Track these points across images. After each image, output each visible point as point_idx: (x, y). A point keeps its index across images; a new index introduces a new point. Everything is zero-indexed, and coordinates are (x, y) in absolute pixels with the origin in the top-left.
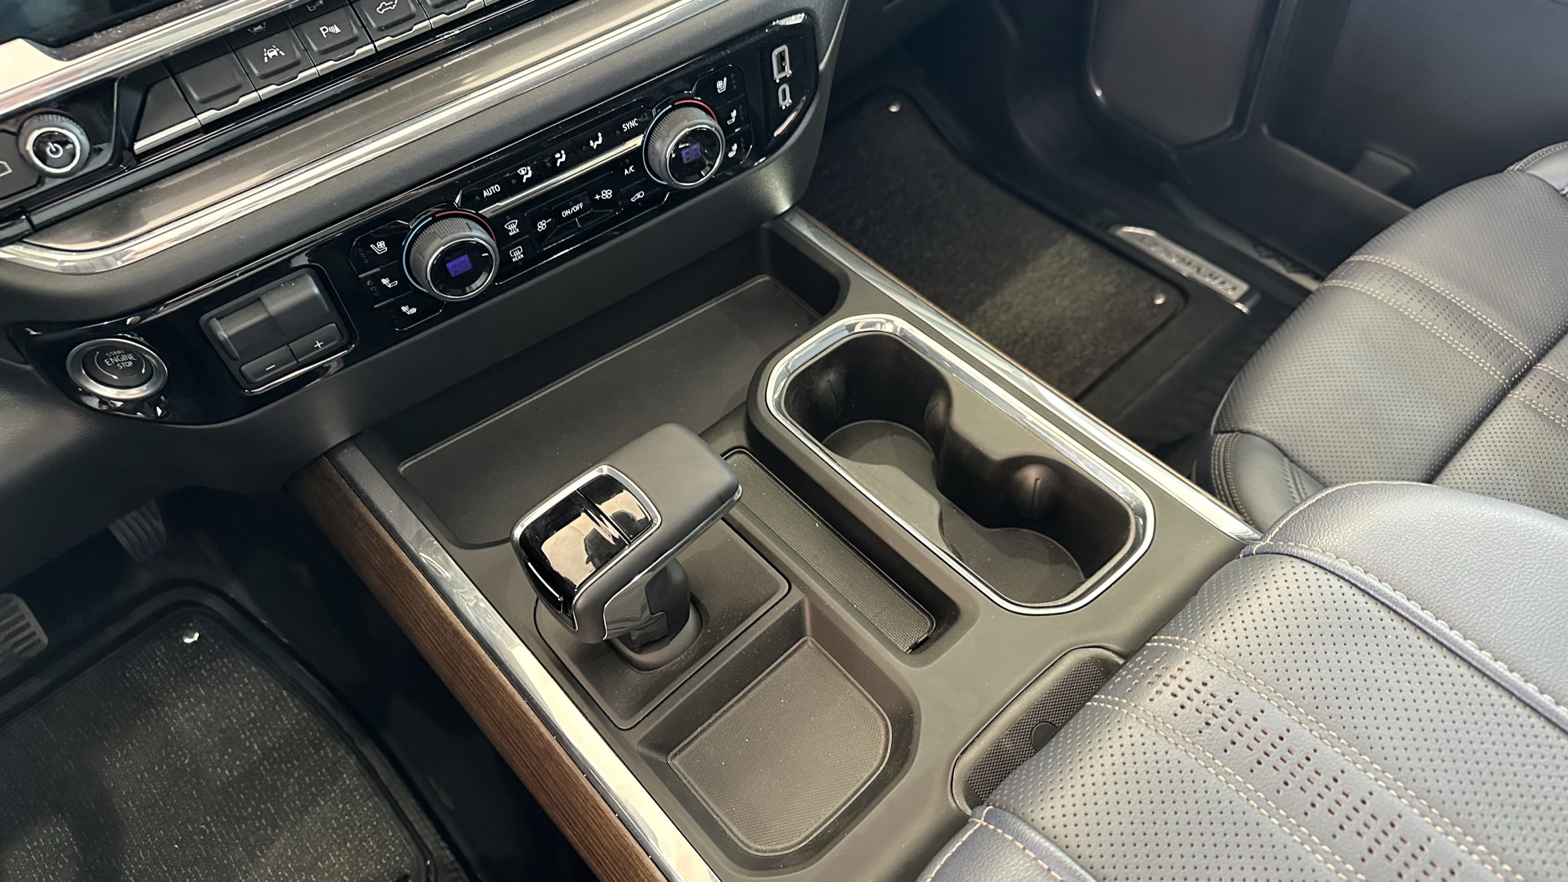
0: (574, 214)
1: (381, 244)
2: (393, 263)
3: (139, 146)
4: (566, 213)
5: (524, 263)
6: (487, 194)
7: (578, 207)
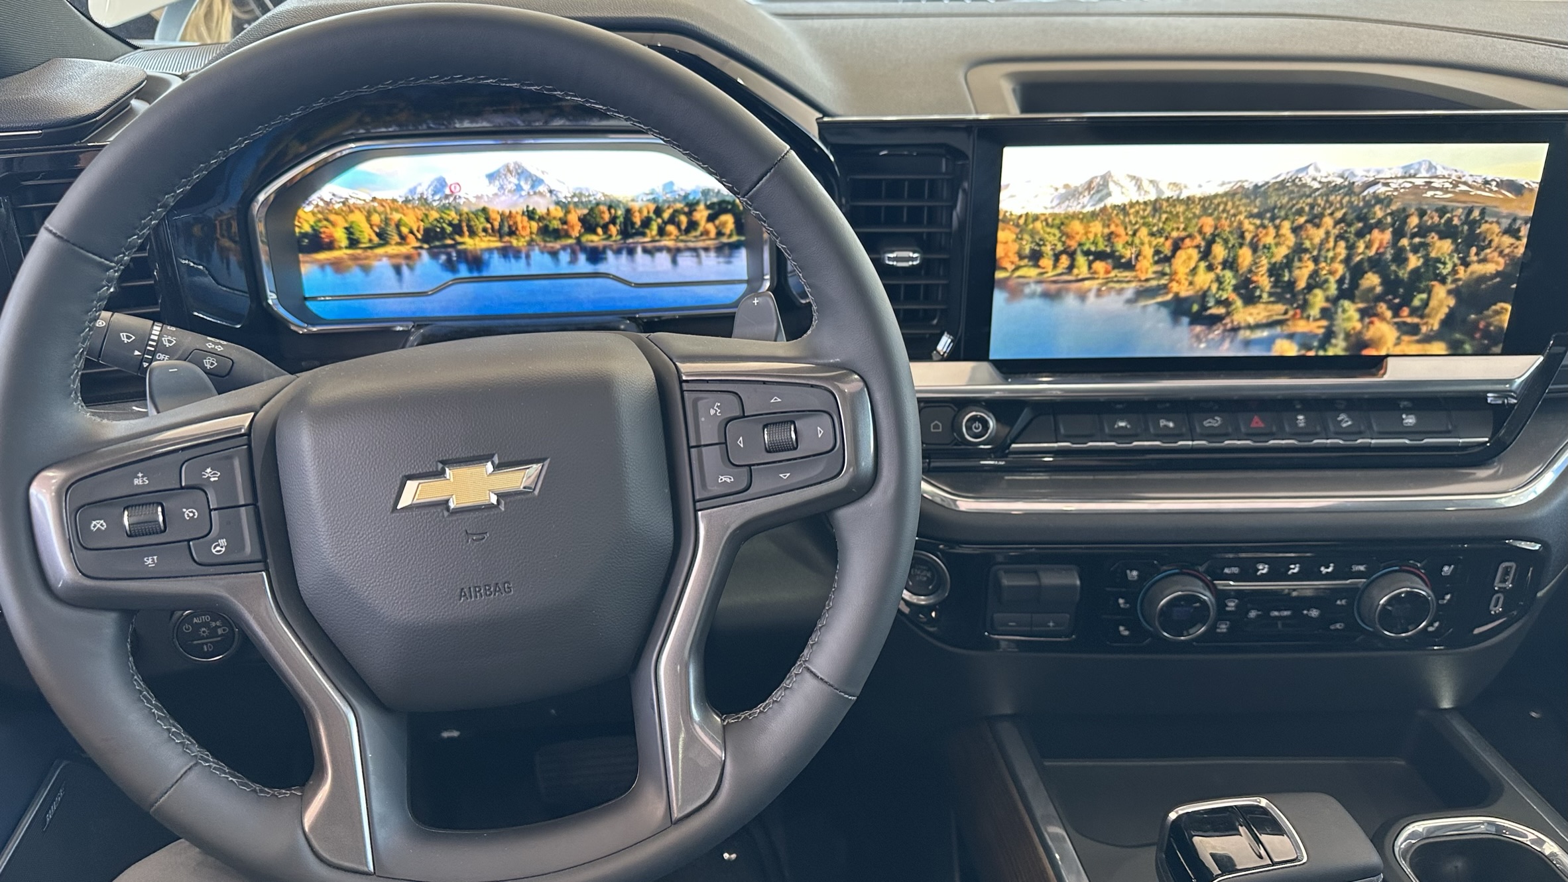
0: (1280, 618)
1: (1134, 573)
2: (1135, 590)
3: (1014, 446)
4: (1274, 614)
5: (1224, 637)
6: (1227, 571)
7: (1286, 613)
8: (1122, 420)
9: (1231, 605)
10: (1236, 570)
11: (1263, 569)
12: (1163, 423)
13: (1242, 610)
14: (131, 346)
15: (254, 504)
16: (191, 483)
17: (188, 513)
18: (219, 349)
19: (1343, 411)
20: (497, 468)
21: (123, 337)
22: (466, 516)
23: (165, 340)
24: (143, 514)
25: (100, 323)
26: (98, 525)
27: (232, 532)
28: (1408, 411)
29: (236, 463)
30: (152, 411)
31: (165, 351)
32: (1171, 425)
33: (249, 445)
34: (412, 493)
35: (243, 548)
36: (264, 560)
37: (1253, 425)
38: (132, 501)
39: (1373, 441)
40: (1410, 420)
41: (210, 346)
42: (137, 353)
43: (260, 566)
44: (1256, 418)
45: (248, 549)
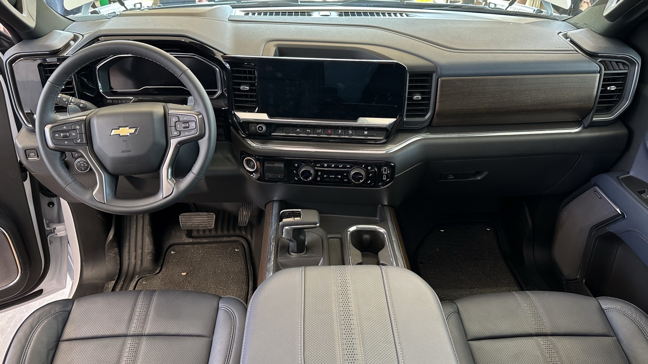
0: (332, 177)
1: (297, 165)
2: (297, 169)
3: (272, 134)
4: (331, 176)
5: (318, 181)
6: (317, 165)
7: (333, 176)
8: (298, 129)
9: (319, 173)
10: (320, 165)
11: (326, 165)
12: (308, 130)
13: (322, 175)
14: (65, 101)
15: (86, 133)
16: (74, 128)
17: (73, 134)
18: (84, 102)
19: (350, 130)
20: (130, 128)
21: (64, 99)
22: (123, 137)
23: (72, 100)
24: (65, 134)
25: (59, 96)
26: (57, 135)
27: (81, 138)
28: (366, 130)
29: (83, 125)
30: (68, 115)
31: (72, 102)
32: (309, 131)
33: (85, 122)
34: (114, 132)
35: (83, 141)
36: (87, 144)
37: (328, 132)
38: (63, 131)
39: (356, 137)
40: (366, 133)
41: (82, 102)
42: (67, 103)
43: (87, 145)
44: (329, 130)
45: (84, 142)
